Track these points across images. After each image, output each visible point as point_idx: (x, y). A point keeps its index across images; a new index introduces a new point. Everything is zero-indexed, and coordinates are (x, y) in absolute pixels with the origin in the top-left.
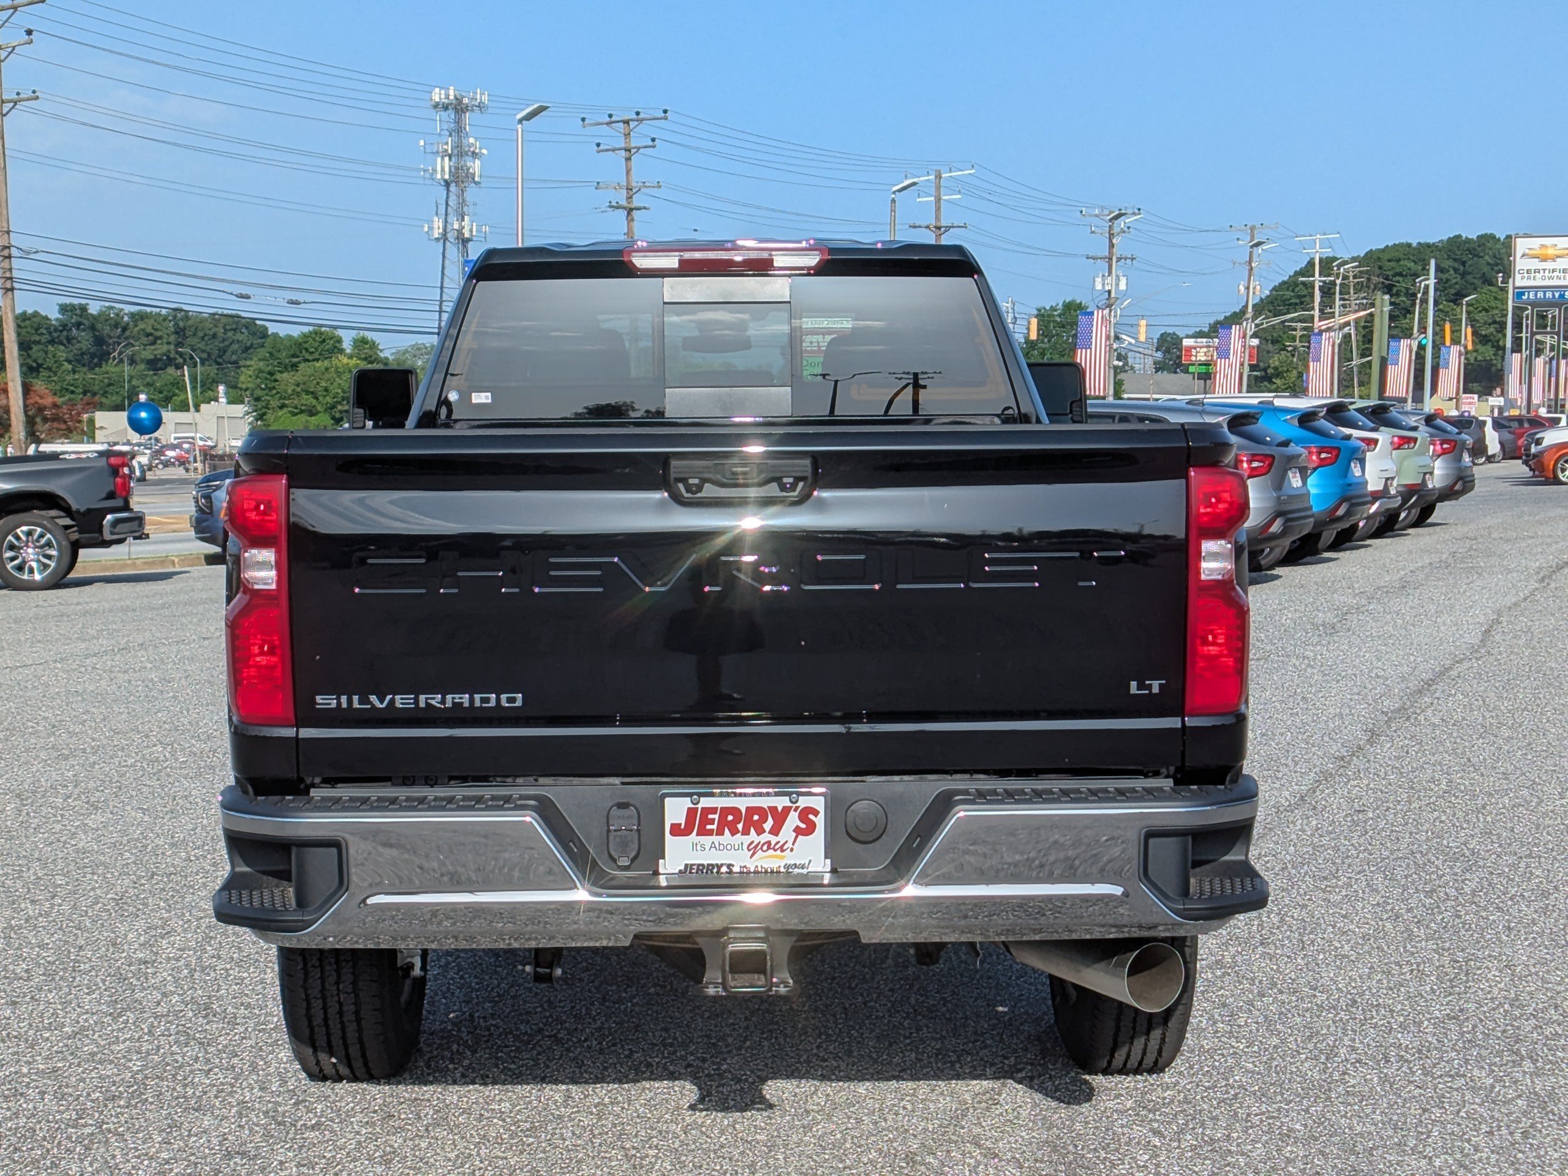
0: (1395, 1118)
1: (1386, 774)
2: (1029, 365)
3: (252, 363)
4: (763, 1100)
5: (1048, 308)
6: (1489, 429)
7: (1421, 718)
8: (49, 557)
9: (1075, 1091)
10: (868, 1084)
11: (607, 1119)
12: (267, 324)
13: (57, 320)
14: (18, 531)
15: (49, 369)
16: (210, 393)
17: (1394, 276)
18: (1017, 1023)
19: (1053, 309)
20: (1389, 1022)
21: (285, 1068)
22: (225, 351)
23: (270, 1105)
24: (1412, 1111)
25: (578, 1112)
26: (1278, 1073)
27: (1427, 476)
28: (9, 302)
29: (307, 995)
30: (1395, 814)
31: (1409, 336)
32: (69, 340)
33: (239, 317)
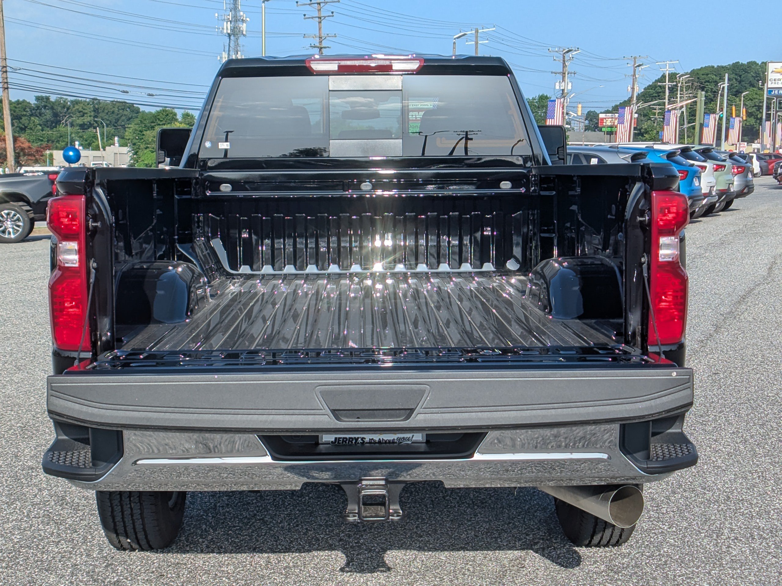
0: (763, 578)
1: (727, 351)
2: (539, 127)
3: (132, 126)
4: (384, 564)
5: (531, 98)
6: (754, 159)
7: (742, 317)
8: (18, 226)
9: (569, 559)
10: (446, 553)
11: (290, 578)
12: (139, 106)
13: (34, 104)
14: (2, 213)
15: (31, 129)
16: (111, 141)
17: (705, 82)
18: (533, 511)
19: (534, 99)
20: (750, 512)
21: (103, 541)
22: (118, 120)
23: (91, 567)
24: (773, 574)
25: (274, 573)
26: (689, 547)
27: (731, 185)
28: (6, 95)
29: (111, 504)
30: (736, 376)
31: (714, 113)
32: (40, 114)
33: (125, 103)
